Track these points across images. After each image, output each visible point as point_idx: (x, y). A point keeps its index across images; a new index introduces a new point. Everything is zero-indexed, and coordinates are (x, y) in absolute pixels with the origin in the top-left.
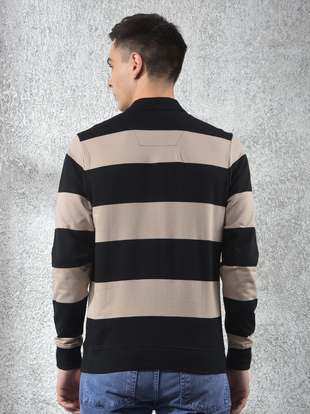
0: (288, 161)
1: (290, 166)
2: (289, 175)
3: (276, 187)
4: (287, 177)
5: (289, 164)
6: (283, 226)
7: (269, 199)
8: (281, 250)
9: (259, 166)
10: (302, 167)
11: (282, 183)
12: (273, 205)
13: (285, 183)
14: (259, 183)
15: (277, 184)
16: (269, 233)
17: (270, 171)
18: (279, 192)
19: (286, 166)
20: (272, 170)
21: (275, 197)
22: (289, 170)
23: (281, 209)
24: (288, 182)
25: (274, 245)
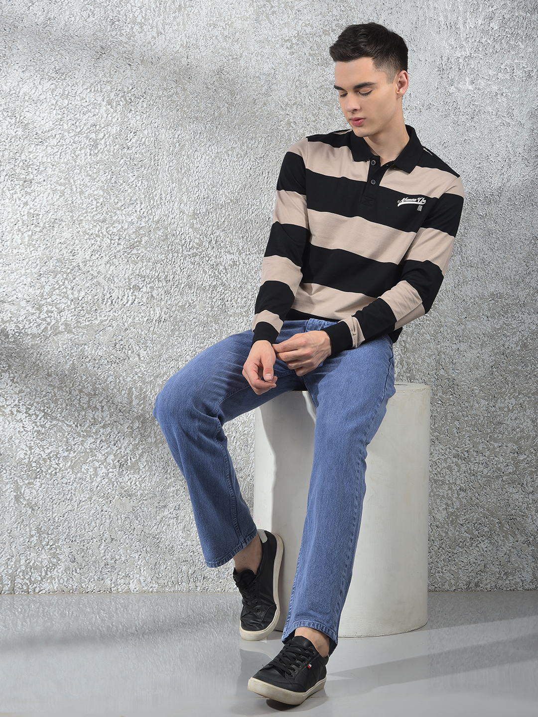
0: (332, 6)
1: (335, 12)
2: (334, 25)
3: (318, 39)
4: (332, 26)
5: (335, 9)
6: (327, 89)
7: (310, 55)
8: (324, 118)
9: (298, 12)
10: (349, 14)
11: (326, 35)
12: (314, 62)
13: (329, 34)
14: (298, 34)
15: (320, 36)
16: (310, 98)
17: (312, 19)
18: (322, 46)
19: (331, 13)
20: (314, 17)
21: (317, 52)
22: (334, 18)
23: (324, 67)
24: (333, 33)
25: (316, 113)
